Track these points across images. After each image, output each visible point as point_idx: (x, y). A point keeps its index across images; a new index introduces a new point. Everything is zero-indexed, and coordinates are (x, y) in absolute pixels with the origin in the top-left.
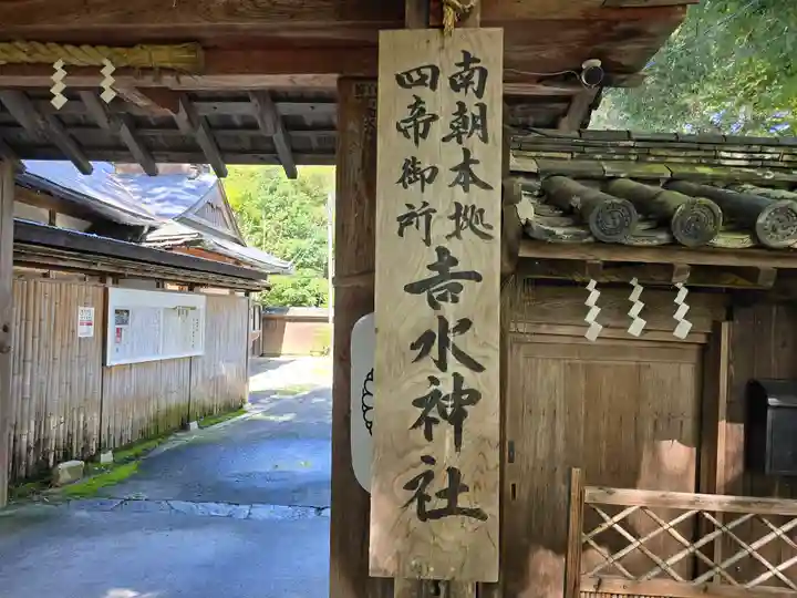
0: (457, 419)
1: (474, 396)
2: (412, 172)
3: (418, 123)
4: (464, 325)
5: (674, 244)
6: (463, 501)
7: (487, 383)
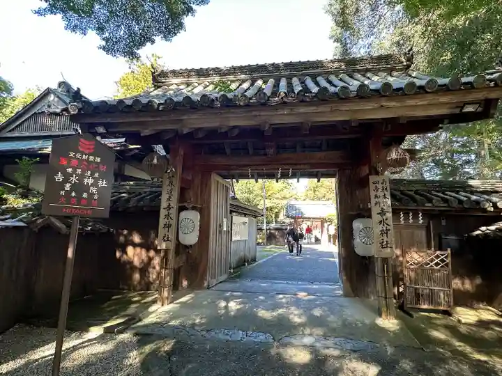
0: (387, 233)
1: (389, 230)
2: (376, 196)
3: (377, 189)
4: (387, 219)
5: (418, 205)
6: (389, 245)
7: (391, 228)
